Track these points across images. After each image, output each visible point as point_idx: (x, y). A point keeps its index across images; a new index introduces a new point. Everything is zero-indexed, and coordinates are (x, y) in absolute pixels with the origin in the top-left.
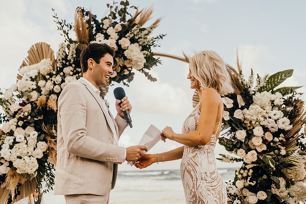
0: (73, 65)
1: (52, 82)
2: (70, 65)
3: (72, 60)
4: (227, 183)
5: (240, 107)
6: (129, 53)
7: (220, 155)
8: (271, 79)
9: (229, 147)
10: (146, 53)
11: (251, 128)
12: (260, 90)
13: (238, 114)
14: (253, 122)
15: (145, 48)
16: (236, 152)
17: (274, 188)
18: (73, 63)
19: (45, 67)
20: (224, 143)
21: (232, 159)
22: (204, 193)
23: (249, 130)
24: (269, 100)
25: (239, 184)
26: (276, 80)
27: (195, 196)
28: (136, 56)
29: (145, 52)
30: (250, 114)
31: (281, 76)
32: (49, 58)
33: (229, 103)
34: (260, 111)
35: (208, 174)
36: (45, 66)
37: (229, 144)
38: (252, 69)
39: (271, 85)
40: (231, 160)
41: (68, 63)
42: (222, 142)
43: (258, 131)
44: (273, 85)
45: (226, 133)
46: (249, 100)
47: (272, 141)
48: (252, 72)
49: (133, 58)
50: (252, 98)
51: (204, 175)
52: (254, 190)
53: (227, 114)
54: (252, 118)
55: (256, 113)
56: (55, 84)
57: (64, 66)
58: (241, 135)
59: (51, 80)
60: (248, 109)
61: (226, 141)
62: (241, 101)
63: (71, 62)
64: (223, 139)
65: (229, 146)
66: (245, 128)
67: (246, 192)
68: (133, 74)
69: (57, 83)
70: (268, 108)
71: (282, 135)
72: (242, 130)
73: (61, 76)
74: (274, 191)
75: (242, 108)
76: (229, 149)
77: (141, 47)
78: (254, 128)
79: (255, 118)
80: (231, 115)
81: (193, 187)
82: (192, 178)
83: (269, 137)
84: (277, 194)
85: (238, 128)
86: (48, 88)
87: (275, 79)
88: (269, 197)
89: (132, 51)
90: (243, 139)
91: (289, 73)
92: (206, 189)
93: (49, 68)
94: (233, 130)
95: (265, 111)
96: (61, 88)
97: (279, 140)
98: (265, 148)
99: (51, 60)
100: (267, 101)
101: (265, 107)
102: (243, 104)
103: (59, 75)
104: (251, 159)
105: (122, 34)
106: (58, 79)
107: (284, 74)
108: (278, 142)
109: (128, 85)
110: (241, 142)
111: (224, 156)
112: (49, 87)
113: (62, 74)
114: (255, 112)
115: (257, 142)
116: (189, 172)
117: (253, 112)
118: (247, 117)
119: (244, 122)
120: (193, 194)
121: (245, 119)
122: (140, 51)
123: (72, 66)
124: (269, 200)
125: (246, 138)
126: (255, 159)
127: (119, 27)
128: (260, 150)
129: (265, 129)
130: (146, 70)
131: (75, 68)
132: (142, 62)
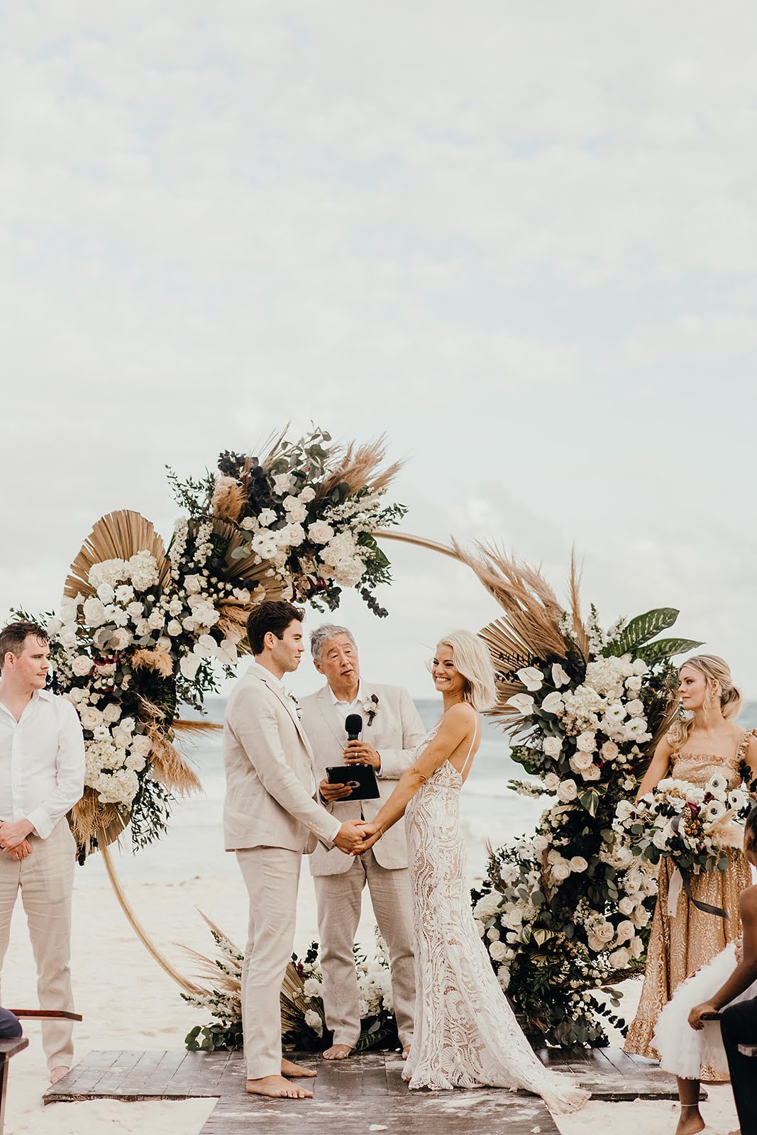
0: (206, 572)
1: (163, 611)
2: (197, 570)
3: (203, 562)
4: (518, 839)
5: (558, 686)
6: (330, 555)
7: (511, 782)
8: (637, 624)
9: (535, 765)
10: (368, 555)
11: (575, 733)
12: (607, 653)
13: (552, 704)
14: (579, 723)
15: (364, 539)
16: (543, 777)
17: (604, 851)
18: (204, 567)
19: (144, 576)
20: (522, 757)
21: (537, 791)
22: (434, 855)
23: (569, 737)
24: (617, 676)
25: (538, 842)
26: (647, 626)
27: (422, 858)
28: (346, 561)
29: (365, 549)
30: (574, 703)
31: (657, 620)
32: (148, 549)
33: (534, 678)
34: (594, 700)
35: (444, 830)
36: (143, 570)
37: (534, 760)
38: (592, 606)
39: (637, 636)
40: (533, 792)
41: (191, 565)
42: (518, 755)
43: (586, 742)
44: (641, 636)
45: (531, 735)
46: (577, 675)
47: (614, 761)
48: (593, 609)
49: (339, 564)
50: (586, 669)
51: (437, 831)
52: (567, 853)
53: (529, 702)
54: (578, 712)
55: (587, 702)
56: (168, 617)
57: (184, 571)
58: (553, 746)
59: (161, 607)
60: (573, 694)
61: (527, 753)
62: (560, 675)
63: (201, 565)
64: (520, 750)
65: (533, 763)
66: (563, 732)
67: (554, 857)
68: (338, 590)
69: (172, 615)
70: (614, 693)
71: (635, 749)
72: (555, 737)
73: (179, 599)
74: (603, 857)
75: (564, 689)
76: (534, 769)
77: (356, 538)
78: (579, 733)
79: (583, 713)
80: (538, 702)
81: (421, 846)
82: (421, 833)
83: (610, 751)
84: (609, 863)
85: (550, 730)
86: (154, 626)
87: (644, 623)
88: (593, 869)
89: (337, 550)
90: (555, 755)
91: (669, 616)
92: (438, 850)
93: (151, 577)
94: (540, 734)
95: (606, 699)
96: (182, 626)
97: (627, 759)
98: (596, 775)
99: (154, 554)
100: (613, 678)
101: (607, 691)
102: (566, 680)
103: (175, 596)
104: (566, 795)
105: (315, 511)
106: (176, 606)
107: (662, 617)
108: (625, 763)
109: (322, 608)
110: (553, 760)
111: (520, 784)
112: (156, 624)
113: (182, 593)
114: (583, 701)
115: (582, 762)
116: (418, 826)
117: (581, 702)
118: (569, 709)
119: (562, 718)
120: (419, 855)
121: (566, 713)
122: (353, 547)
123: (201, 575)
124: (591, 874)
125: (562, 752)
126: (572, 798)
127: (309, 494)
128: (586, 777)
129: (601, 738)
130: (366, 585)
131: (209, 577)
132: (358, 574)
